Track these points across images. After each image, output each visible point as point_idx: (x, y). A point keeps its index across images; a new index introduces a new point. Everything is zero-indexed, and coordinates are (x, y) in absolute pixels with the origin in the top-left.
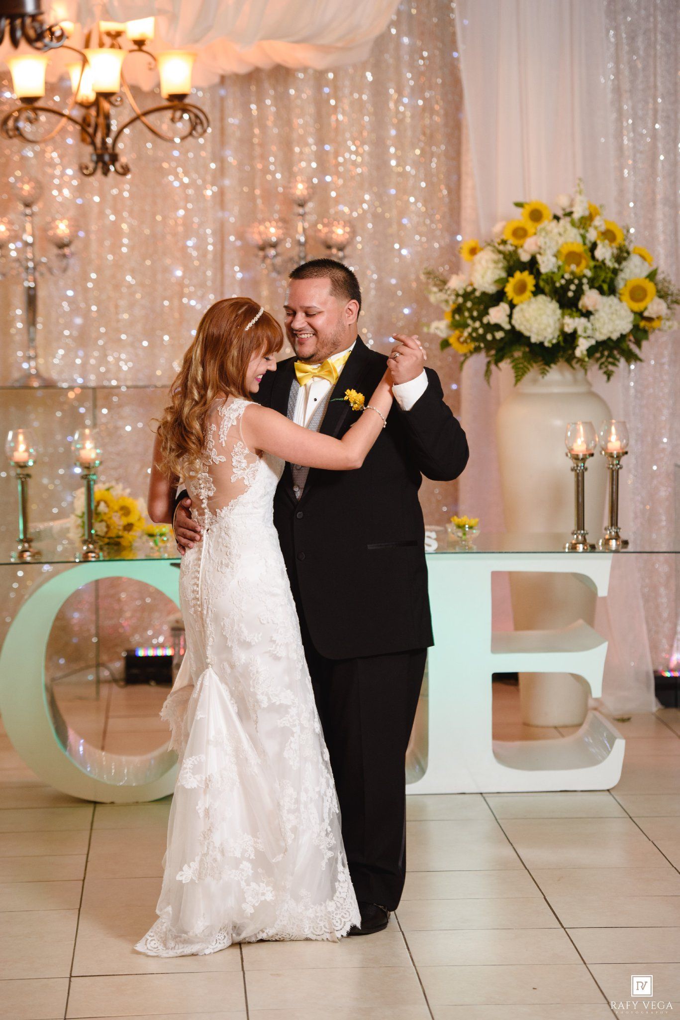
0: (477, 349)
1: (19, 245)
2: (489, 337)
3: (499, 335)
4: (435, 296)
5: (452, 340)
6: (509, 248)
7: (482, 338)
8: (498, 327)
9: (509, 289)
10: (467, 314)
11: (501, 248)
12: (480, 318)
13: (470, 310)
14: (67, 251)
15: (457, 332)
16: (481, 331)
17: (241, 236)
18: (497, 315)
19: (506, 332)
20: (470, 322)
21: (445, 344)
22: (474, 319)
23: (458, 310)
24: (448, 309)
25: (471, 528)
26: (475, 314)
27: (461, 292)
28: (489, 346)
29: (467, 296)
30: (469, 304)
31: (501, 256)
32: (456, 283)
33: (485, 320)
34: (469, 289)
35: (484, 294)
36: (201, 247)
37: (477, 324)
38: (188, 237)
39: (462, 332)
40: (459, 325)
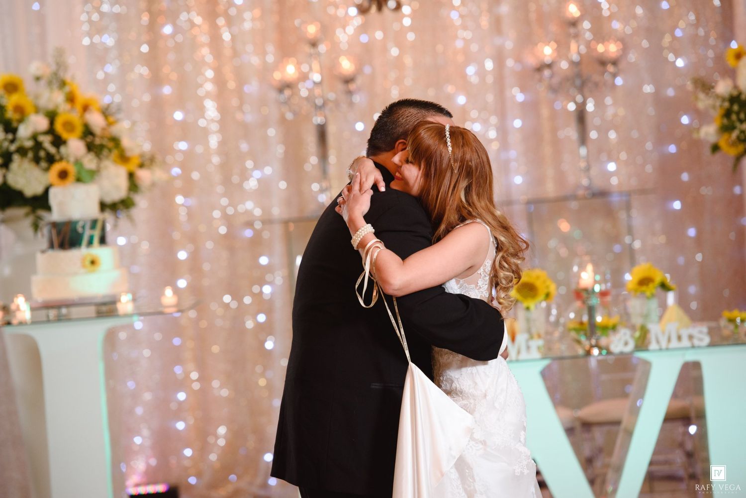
1: (309, 83)
4: (703, 102)
5: (723, 144)
10: (734, 117)
13: (738, 114)
14: (352, 86)
15: (726, 136)
17: (518, 60)
20: (738, 124)
21: (715, 148)
23: (728, 114)
24: (717, 114)
26: (742, 116)
27: (727, 95)
29: (733, 99)
30: (736, 107)
32: (723, 87)
34: (735, 93)
36: (481, 72)
38: (467, 63)
39: (730, 137)
40: (726, 129)
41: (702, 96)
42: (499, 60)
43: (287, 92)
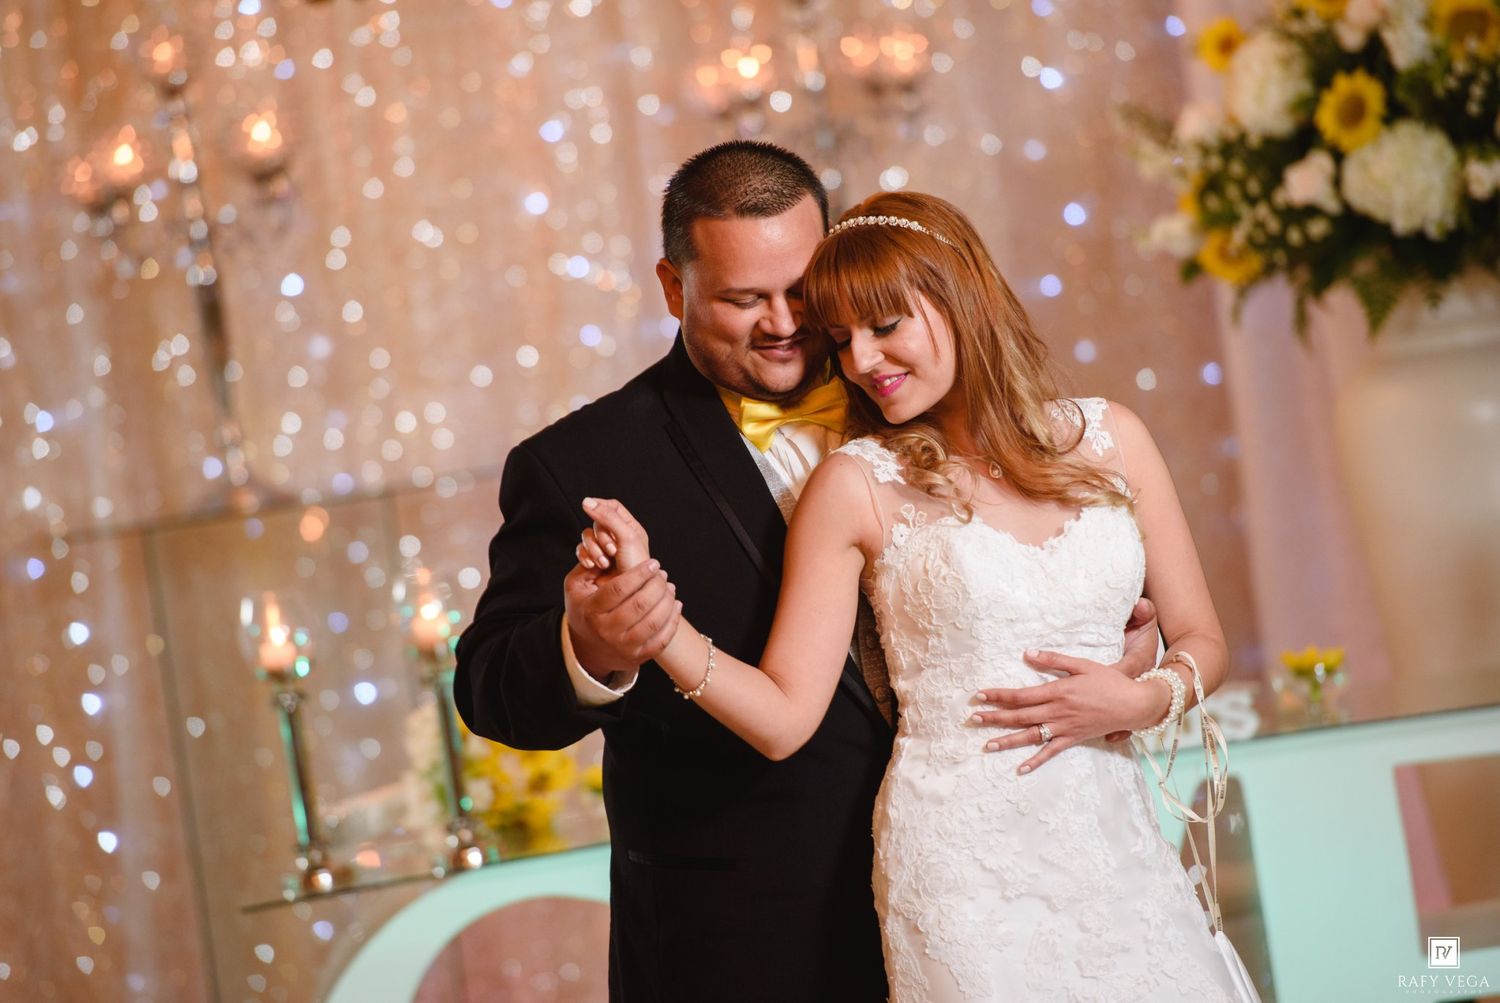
0: (1269, 270)
1: (160, 189)
2: (1295, 236)
3: (1318, 228)
4: (1152, 163)
5: (1209, 257)
6: (1314, 23)
7: (1279, 241)
8: (1311, 211)
9: (1327, 119)
10: (1233, 191)
11: (1296, 27)
12: (1267, 194)
13: (1242, 183)
14: (281, 186)
15: (1215, 239)
16: (1274, 225)
17: (671, 95)
18: (1306, 182)
19: (1334, 220)
20: (1243, 209)
21: (1192, 269)
22: (1252, 201)
23: (1212, 185)
24: (1185, 189)
25: (1330, 671)
26: (1254, 187)
27: (1212, 140)
28: (1297, 257)
29: (1230, 148)
30: (1237, 168)
31: (1295, 49)
32: (1196, 124)
33: (1281, 197)
34: (1232, 134)
35: (1269, 141)
36: (578, 134)
37: (1263, 211)
38: (543, 116)
39: (1227, 240)
40: (1217, 221)
41: (1148, 147)
42: (622, 102)
43: (120, 212)
